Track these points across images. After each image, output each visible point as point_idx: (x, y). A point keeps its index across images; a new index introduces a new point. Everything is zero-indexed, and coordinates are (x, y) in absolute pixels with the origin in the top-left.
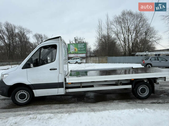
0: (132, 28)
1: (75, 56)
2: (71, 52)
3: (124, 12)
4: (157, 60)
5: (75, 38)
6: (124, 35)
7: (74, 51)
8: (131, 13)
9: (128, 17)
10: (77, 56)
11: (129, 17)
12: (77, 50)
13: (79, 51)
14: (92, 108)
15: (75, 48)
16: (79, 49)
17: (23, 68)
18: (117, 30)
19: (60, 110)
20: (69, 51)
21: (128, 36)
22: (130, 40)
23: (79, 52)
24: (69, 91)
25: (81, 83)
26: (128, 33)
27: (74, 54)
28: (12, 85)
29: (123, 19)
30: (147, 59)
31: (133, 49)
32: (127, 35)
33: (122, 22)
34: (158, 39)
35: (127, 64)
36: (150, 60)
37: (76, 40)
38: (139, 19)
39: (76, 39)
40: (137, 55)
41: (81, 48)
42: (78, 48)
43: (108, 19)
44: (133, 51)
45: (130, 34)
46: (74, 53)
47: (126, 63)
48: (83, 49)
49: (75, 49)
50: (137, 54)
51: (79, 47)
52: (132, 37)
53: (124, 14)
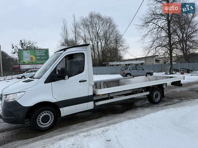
0: (101, 34)
1: (32, 68)
2: (25, 62)
3: (92, 14)
4: (135, 69)
5: (21, 41)
6: (92, 42)
7: (30, 61)
8: (99, 16)
9: (96, 20)
10: (35, 68)
11: (98, 21)
12: (34, 58)
13: (38, 60)
14: (127, 117)
15: (31, 56)
16: (38, 57)
17: (46, 82)
18: (84, 36)
19: (100, 125)
20: (21, 60)
21: (98, 43)
22: (100, 47)
23: (38, 62)
24: (99, 104)
25: (109, 94)
26: (97, 39)
27: (31, 65)
28: (32, 105)
29: (91, 23)
30: (126, 69)
31: (103, 58)
32: (96, 42)
33: (90, 25)
34: (126, 48)
35: (101, 75)
36: (130, 70)
37: (22, 44)
38: (108, 25)
39: (23, 42)
40: (110, 65)
41: (41, 56)
42: (36, 56)
43: (74, 20)
44: (104, 60)
45: (99, 41)
46: (31, 63)
47: (99, 74)
48: (44, 58)
49: (31, 58)
50: (110, 63)
51: (38, 55)
52: (101, 45)
53: (91, 16)
